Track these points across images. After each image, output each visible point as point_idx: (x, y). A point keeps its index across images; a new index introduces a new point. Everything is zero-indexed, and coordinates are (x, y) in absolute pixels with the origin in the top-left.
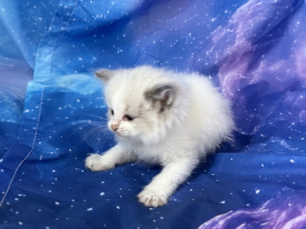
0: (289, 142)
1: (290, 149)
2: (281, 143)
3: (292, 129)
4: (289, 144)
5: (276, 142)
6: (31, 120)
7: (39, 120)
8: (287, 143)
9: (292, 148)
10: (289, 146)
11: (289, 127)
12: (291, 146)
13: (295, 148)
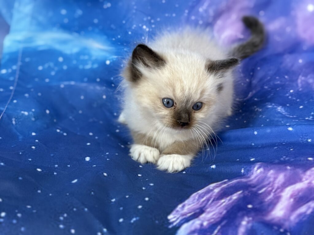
0: (286, 109)
1: (288, 116)
2: (278, 109)
3: (290, 97)
4: (286, 111)
5: (272, 107)
6: (8, 81)
7: (16, 80)
8: (285, 109)
9: (290, 115)
10: (286, 113)
11: (287, 95)
12: (289, 114)
13: (292, 116)
